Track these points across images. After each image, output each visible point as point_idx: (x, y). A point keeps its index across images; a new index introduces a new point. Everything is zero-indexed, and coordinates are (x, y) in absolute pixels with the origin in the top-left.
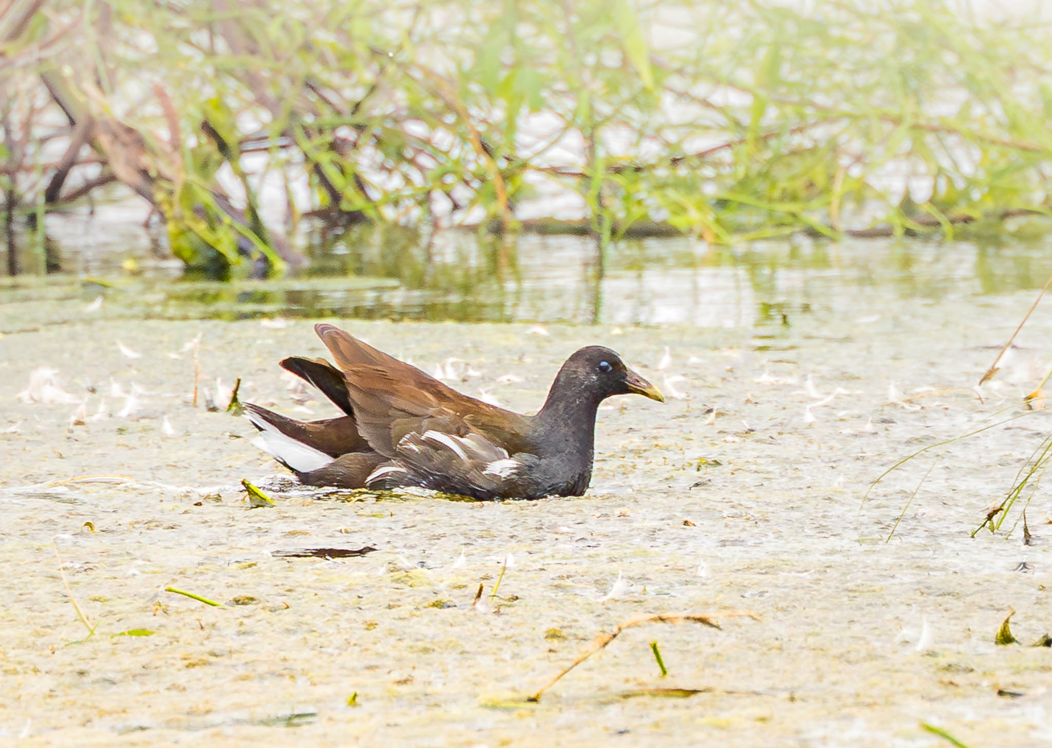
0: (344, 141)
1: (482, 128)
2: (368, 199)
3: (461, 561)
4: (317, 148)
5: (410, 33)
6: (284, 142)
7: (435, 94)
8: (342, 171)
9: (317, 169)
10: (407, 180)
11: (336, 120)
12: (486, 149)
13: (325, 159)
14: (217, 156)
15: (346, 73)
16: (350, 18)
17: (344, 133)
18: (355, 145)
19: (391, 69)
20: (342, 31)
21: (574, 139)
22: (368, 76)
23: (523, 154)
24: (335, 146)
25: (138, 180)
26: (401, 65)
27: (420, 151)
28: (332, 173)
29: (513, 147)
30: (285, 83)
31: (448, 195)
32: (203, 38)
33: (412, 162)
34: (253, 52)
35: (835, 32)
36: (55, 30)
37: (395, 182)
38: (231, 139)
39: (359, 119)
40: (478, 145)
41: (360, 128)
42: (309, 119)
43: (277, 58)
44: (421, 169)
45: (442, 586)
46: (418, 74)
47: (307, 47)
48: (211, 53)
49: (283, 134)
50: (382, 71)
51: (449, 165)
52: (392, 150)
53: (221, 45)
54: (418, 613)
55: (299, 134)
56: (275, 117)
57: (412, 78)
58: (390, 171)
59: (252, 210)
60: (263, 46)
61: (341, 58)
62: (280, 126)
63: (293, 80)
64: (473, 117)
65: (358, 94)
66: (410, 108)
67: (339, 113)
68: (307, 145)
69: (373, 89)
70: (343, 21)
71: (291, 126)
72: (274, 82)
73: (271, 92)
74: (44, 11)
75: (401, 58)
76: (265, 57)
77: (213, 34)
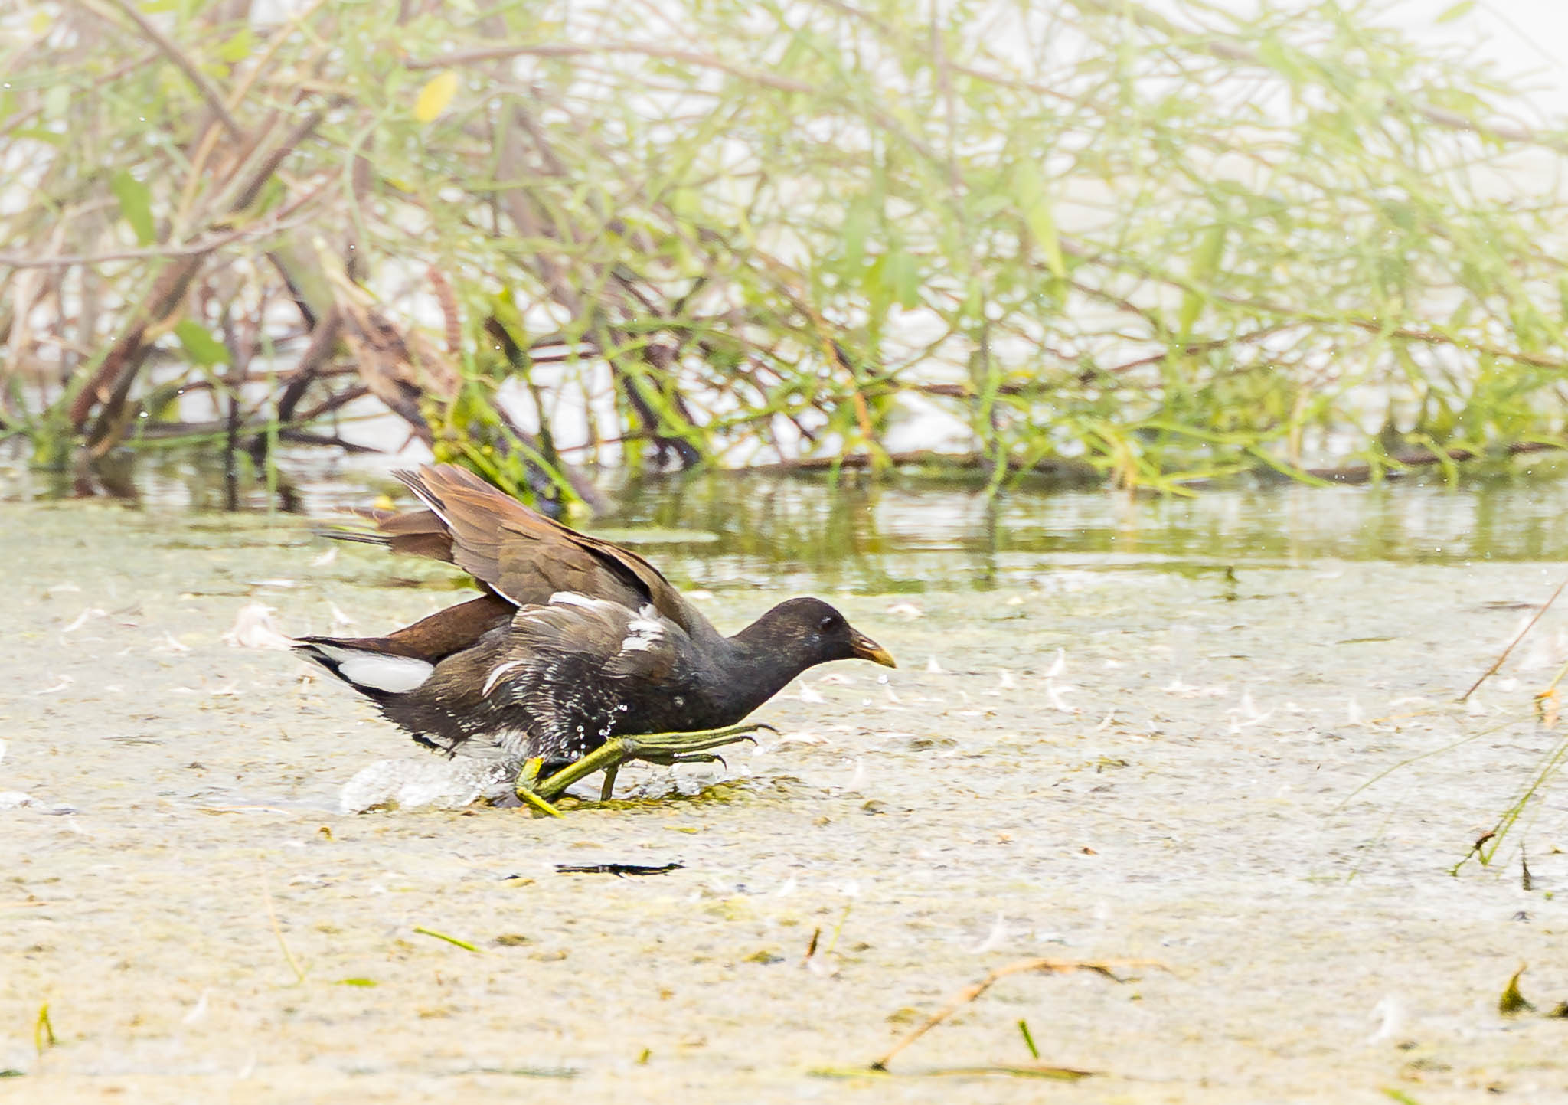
0: (663, 348)
1: (839, 336)
2: (691, 422)
3: (789, 887)
4: (631, 354)
5: (749, 212)
6: (587, 348)
7: (780, 290)
8: (660, 389)
9: (628, 382)
10: (742, 400)
11: (654, 322)
12: (843, 360)
13: (637, 370)
14: (503, 362)
15: (668, 262)
16: (674, 187)
17: (665, 339)
18: (677, 357)
19: (725, 257)
20: (664, 206)
21: (959, 349)
22: (695, 265)
23: (889, 369)
24: (651, 355)
25: (396, 394)
26: (736, 253)
27: (760, 365)
28: (646, 389)
29: (876, 357)
30: (588, 272)
31: (796, 421)
32: (483, 215)
33: (749, 378)
34: (548, 234)
35: (1296, 213)
36: (293, 198)
37: (727, 404)
38: (522, 342)
39: (680, 321)
40: (833, 356)
41: (682, 332)
42: (618, 321)
43: (577, 240)
44: (760, 387)
46: (758, 264)
47: (616, 228)
48: (496, 234)
49: (585, 339)
50: (713, 258)
51: (797, 381)
52: (724, 361)
53: (506, 224)
55: (606, 338)
56: (575, 318)
57: (750, 267)
58: (720, 388)
59: (545, 436)
60: (562, 225)
61: (661, 242)
62: (580, 328)
63: (598, 269)
64: (827, 321)
65: (682, 289)
66: (748, 309)
67: (655, 313)
68: (613, 352)
69: (700, 282)
70: (662, 194)
71: (594, 330)
72: (573, 271)
73: (568, 284)
74: (281, 176)
75: (738, 243)
76: (563, 241)
77: (496, 210)
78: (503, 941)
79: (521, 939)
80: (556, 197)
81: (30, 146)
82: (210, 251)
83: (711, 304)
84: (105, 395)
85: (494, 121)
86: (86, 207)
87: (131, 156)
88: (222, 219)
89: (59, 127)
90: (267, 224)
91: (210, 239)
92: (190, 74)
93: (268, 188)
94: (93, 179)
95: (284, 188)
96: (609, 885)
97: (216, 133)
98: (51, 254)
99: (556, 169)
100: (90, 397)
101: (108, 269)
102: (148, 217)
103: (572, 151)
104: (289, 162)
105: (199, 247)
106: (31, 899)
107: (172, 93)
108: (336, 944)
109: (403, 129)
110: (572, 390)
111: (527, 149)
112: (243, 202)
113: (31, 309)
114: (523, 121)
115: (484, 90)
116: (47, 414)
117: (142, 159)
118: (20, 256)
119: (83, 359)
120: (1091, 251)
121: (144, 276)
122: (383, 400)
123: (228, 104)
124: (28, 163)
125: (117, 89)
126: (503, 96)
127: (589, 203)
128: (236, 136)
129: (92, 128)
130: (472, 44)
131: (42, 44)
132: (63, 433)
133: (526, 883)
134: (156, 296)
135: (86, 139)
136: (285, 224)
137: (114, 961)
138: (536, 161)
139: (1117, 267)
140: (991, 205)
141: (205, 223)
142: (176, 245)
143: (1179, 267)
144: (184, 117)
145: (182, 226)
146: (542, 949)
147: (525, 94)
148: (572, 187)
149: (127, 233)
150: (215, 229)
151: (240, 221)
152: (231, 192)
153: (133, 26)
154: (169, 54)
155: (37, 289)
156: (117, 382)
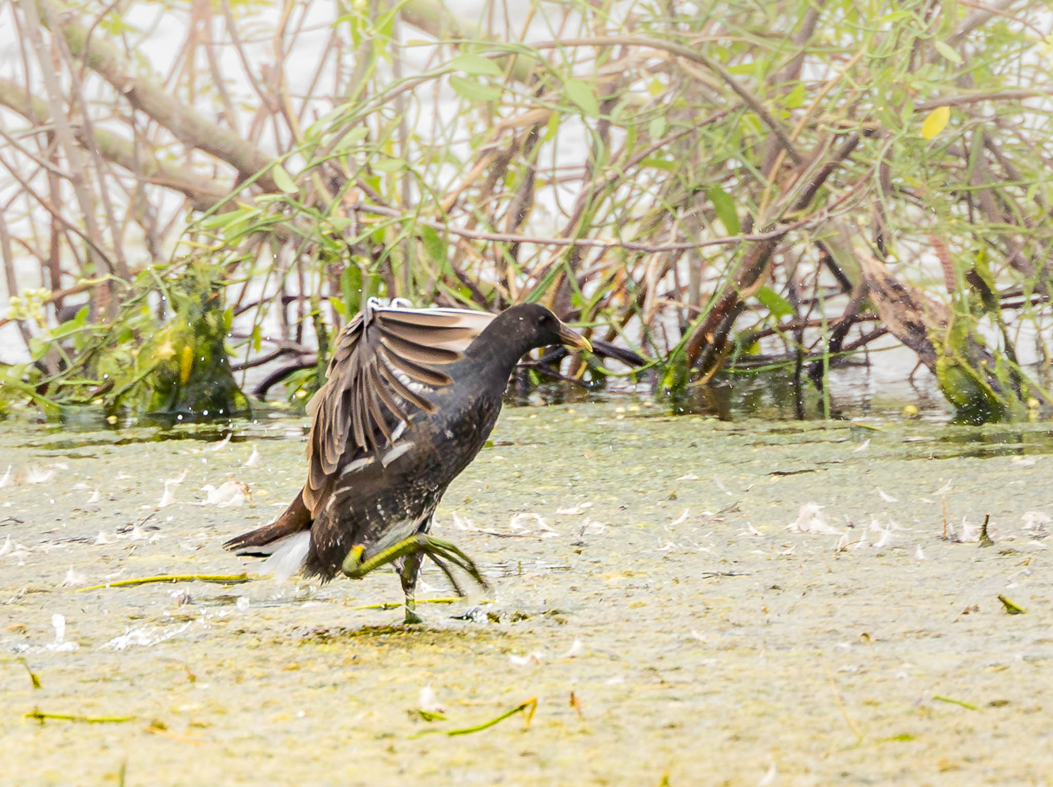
6: (1036, 297)
14: (981, 303)
25: (905, 332)
30: (1034, 243)
34: (1007, 220)
36: (834, 199)
43: (1028, 224)
48: (970, 222)
49: (1035, 291)
53: (978, 215)
56: (1027, 278)
60: (1016, 213)
62: (1031, 283)
63: (1043, 243)
71: (1043, 283)
72: (1027, 245)
73: (1023, 255)
74: (827, 185)
76: (1017, 224)
77: (971, 206)
78: (994, 704)
80: (1013, 196)
81: (654, 172)
82: (780, 237)
84: (710, 339)
85: (968, 144)
86: (692, 211)
87: (720, 176)
88: (787, 216)
89: (670, 158)
90: (821, 215)
91: (781, 228)
92: (765, 117)
93: (819, 193)
94: (695, 192)
95: (827, 194)
97: (782, 158)
98: (670, 242)
99: (1011, 177)
100: (701, 341)
101: (707, 252)
102: (735, 216)
103: (1024, 163)
104: (831, 178)
105: (773, 234)
106: (662, 682)
107: (747, 133)
108: (880, 712)
109: (913, 144)
111: (991, 162)
112: (803, 204)
113: (657, 283)
114: (988, 144)
115: (961, 124)
116: (669, 354)
117: (727, 179)
118: (647, 244)
119: (694, 315)
121: (735, 255)
122: (897, 336)
123: (791, 139)
124: (652, 182)
125: (710, 129)
126: (974, 129)
127: (1037, 199)
128: (798, 160)
129: (694, 158)
130: (955, 93)
131: (659, 101)
132: (683, 362)
134: (742, 270)
135: (690, 166)
136: (833, 214)
138: (996, 168)
141: (775, 217)
142: (756, 233)
144: (755, 149)
145: (760, 223)
147: (991, 124)
148: (1025, 187)
149: (720, 228)
150: (784, 222)
151: (801, 215)
152: (792, 197)
153: (728, 87)
154: (751, 105)
155: (660, 269)
156: (719, 330)
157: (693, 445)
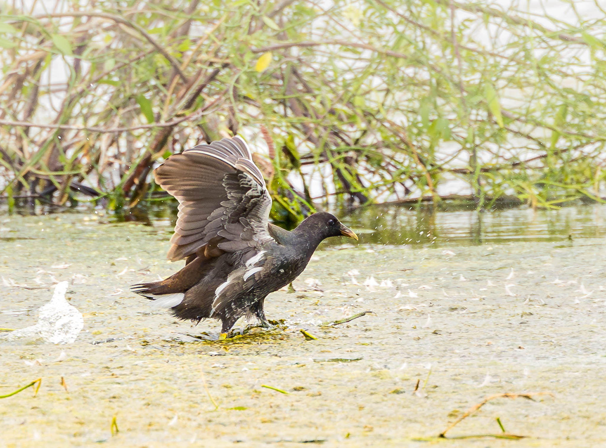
0: (352, 158)
1: (419, 151)
2: (363, 186)
4: (339, 161)
5: (383, 105)
6: (322, 159)
7: (396, 134)
8: (351, 174)
9: (338, 171)
10: (382, 177)
11: (348, 148)
12: (421, 161)
13: (342, 166)
14: (290, 164)
15: (352, 125)
16: (354, 96)
17: (351, 154)
18: (357, 161)
19: (374, 122)
20: (350, 104)
21: (465, 156)
22: (363, 126)
23: (439, 163)
24: (346, 160)
26: (378, 120)
27: (389, 164)
28: (345, 173)
29: (434, 160)
30: (321, 129)
31: (403, 185)
33: (383, 168)
34: (306, 115)
36: (207, 103)
37: (376, 178)
38: (297, 157)
39: (357, 147)
40: (417, 159)
41: (358, 151)
42: (334, 148)
43: (317, 118)
44: (389, 172)
45: (397, 379)
46: (387, 125)
47: (332, 112)
48: (285, 116)
49: (321, 155)
50: (369, 122)
51: (403, 169)
52: (375, 162)
53: (289, 112)
54: (385, 399)
55: (329, 154)
56: (317, 147)
57: (384, 125)
58: (374, 173)
59: (307, 192)
60: (311, 112)
61: (349, 117)
62: (319, 151)
63: (325, 128)
64: (414, 145)
65: (358, 135)
66: (383, 142)
67: (348, 144)
68: (332, 160)
69: (365, 132)
70: (350, 97)
71: (325, 151)
72: (316, 129)
73: (315, 135)
74: (202, 95)
75: (378, 117)
76: (311, 117)
77: (285, 106)
78: (295, 389)
79: (302, 388)
80: (309, 101)
81: (105, 87)
82: (176, 125)
83: (370, 140)
84: (137, 181)
85: (283, 72)
86: (127, 109)
87: (144, 89)
88: (180, 112)
89: (116, 79)
90: (198, 114)
91: (176, 120)
92: (167, 56)
93: (198, 100)
94: (130, 98)
95: (203, 100)
96: (335, 366)
97: (177, 79)
98: (114, 127)
99: (308, 91)
100: (131, 182)
101: (136, 133)
102: (151, 112)
103: (314, 83)
104: (205, 90)
105: (172, 123)
106: (113, 375)
107: (159, 65)
108: (231, 392)
109: (251, 75)
110: (317, 175)
111: (296, 83)
112: (188, 106)
113: (107, 150)
114: (295, 72)
115: (280, 60)
116: (114, 189)
117: (148, 90)
118: (102, 128)
119: (127, 168)
120: (516, 116)
121: (151, 134)
123: (182, 68)
124: (105, 93)
125: (138, 63)
126: (287, 63)
127: (322, 103)
128: (185, 80)
129: (129, 79)
130: (275, 43)
131: (108, 47)
132: (120, 195)
133: (303, 366)
134: (155, 143)
135: (126, 83)
136: (205, 113)
137: (144, 402)
138: (300, 87)
139: (526, 122)
140: (476, 99)
141: (174, 114)
142: (163, 123)
143: (550, 121)
144: (164, 74)
145: (165, 116)
146: (311, 392)
147: (296, 62)
148: (315, 97)
149: (143, 119)
150: (178, 116)
151: (187, 113)
152: (184, 102)
153: (144, 39)
154: (158, 50)
155: (109, 142)
156: (141, 176)
157: (128, 240)
